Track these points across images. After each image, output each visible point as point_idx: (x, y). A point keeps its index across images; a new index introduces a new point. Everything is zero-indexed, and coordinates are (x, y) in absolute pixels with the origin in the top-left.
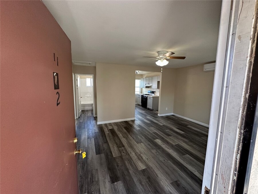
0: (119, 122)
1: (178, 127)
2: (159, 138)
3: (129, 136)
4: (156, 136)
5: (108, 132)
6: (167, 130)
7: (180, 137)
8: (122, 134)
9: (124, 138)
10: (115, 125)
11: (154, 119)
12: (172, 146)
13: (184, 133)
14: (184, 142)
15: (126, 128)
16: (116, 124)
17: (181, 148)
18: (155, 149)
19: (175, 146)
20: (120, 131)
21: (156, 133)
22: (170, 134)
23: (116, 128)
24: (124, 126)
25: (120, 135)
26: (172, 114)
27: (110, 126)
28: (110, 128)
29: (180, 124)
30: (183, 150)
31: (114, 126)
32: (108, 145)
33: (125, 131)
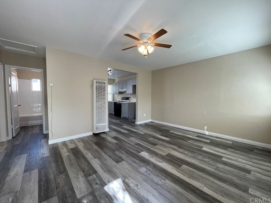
0: (86, 137)
1: (161, 134)
2: (144, 150)
3: (103, 154)
4: (140, 148)
5: (68, 154)
6: (150, 139)
7: (167, 145)
8: (92, 154)
9: (96, 158)
10: (80, 142)
11: (132, 128)
12: (163, 158)
13: (169, 139)
14: (174, 150)
15: (97, 144)
16: (82, 140)
17: (173, 158)
18: (143, 166)
19: (166, 156)
20: (89, 149)
21: (139, 144)
22: (155, 142)
23: (81, 146)
24: (94, 142)
25: (89, 156)
26: (150, 120)
27: (72, 143)
28: (72, 146)
29: (161, 130)
30: (177, 161)
31: (78, 143)
32: (68, 176)
33: (96, 147)
